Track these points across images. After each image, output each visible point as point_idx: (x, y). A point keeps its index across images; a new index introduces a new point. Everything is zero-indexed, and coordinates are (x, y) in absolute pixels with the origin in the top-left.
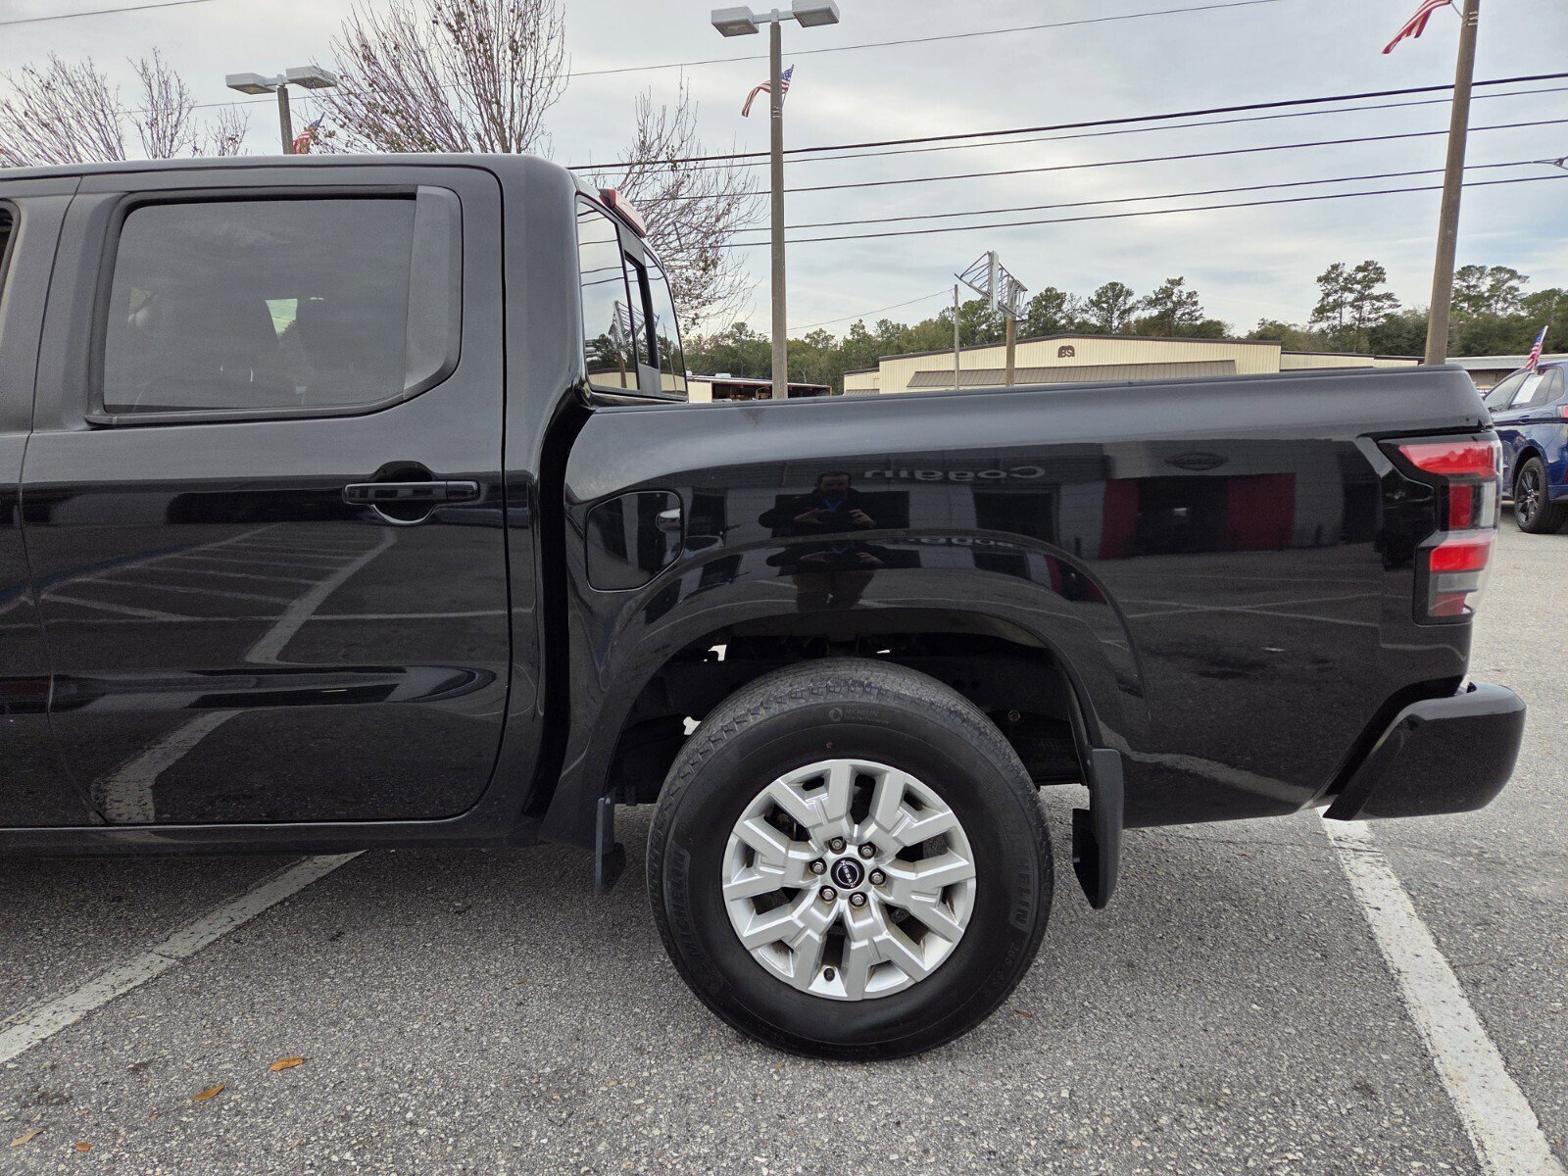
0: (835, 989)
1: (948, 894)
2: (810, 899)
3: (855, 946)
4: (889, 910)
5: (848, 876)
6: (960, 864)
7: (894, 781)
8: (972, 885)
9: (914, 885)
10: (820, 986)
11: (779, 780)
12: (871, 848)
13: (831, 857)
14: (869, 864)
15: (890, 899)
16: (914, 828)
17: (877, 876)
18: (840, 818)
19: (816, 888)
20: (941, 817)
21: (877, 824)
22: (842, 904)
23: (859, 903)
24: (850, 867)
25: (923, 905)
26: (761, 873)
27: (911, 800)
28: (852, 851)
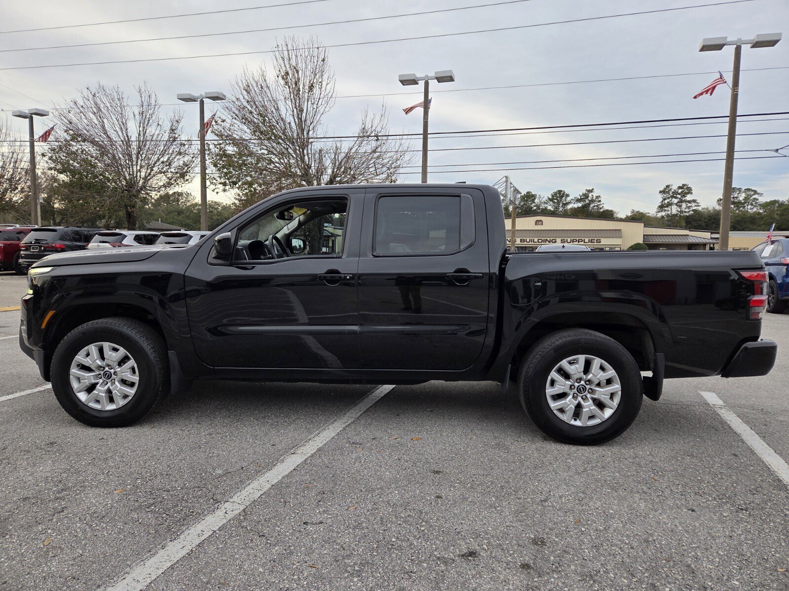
0: (578, 423)
1: (612, 396)
2: (571, 397)
3: (584, 410)
4: (594, 400)
5: (582, 390)
6: (617, 387)
7: (597, 362)
8: (620, 393)
9: (602, 393)
10: (573, 422)
11: (564, 360)
12: (589, 382)
13: (576, 384)
14: (588, 387)
15: (595, 396)
16: (603, 376)
17: (590, 391)
18: (581, 372)
19: (572, 393)
20: (611, 372)
21: (592, 374)
22: (580, 399)
23: (585, 399)
24: (582, 387)
25: (605, 399)
26: (558, 387)
27: (602, 368)
28: (583, 383)
